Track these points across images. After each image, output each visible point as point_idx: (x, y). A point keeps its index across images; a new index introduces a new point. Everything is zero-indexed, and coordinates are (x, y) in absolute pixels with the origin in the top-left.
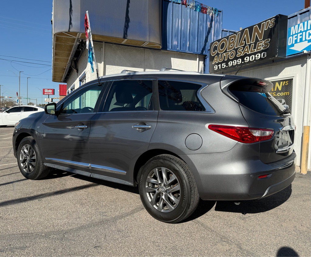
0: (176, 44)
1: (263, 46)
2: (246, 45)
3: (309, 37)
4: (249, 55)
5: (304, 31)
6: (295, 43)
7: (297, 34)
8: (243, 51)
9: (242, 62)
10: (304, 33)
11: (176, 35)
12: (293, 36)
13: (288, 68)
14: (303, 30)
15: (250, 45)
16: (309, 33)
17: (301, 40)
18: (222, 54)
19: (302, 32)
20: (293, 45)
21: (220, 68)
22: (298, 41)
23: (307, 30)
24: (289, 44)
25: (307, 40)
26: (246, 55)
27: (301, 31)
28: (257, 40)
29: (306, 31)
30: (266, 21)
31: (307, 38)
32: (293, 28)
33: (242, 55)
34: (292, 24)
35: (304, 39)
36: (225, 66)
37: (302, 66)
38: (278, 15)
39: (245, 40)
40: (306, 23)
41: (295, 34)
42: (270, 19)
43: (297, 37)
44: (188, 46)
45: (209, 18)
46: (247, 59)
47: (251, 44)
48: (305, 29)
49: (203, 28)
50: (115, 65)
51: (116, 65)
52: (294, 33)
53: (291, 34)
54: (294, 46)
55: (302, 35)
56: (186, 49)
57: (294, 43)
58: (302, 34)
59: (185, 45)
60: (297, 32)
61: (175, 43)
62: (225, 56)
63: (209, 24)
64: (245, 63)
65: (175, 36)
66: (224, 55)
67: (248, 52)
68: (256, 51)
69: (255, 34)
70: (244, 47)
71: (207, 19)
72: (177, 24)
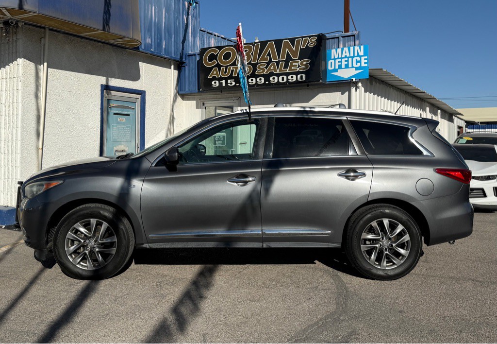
0: (150, 42)
1: (299, 66)
2: (270, 61)
3: (357, 64)
4: (278, 75)
5: (350, 57)
6: (338, 69)
7: (341, 58)
8: (266, 68)
9: (265, 81)
10: (350, 59)
11: (150, 30)
12: (335, 59)
13: (323, 94)
14: (348, 56)
15: (278, 63)
16: (356, 60)
17: (347, 66)
18: (227, 67)
19: (348, 58)
20: (335, 70)
21: (224, 85)
22: (343, 66)
23: (354, 56)
24: (329, 68)
25: (354, 67)
26: (272, 74)
27: (346, 56)
28: (289, 58)
29: (353, 58)
30: (302, 38)
31: (355, 65)
32: (333, 51)
33: (264, 73)
34: (332, 46)
35: (350, 66)
36: (234, 83)
37: (342, 94)
38: (321, 35)
39: (269, 55)
40: (352, 48)
41: (338, 58)
42: (310, 37)
43: (341, 62)
44: (164, 47)
45: (186, 10)
46: (274, 80)
47: (279, 61)
48: (352, 55)
49: (179, 23)
50: (61, 69)
51: (63, 70)
52: (336, 57)
53: (333, 57)
54: (337, 71)
55: (348, 61)
56: (161, 51)
57: (337, 67)
58: (348, 59)
59: (159, 45)
60: (340, 57)
61: (148, 41)
62: (233, 71)
63: (185, 18)
64: (270, 84)
65: (148, 31)
66: (231, 69)
67: (276, 71)
68: (288, 71)
69: (284, 50)
70: (268, 64)
71: (183, 11)
72: (150, 12)
